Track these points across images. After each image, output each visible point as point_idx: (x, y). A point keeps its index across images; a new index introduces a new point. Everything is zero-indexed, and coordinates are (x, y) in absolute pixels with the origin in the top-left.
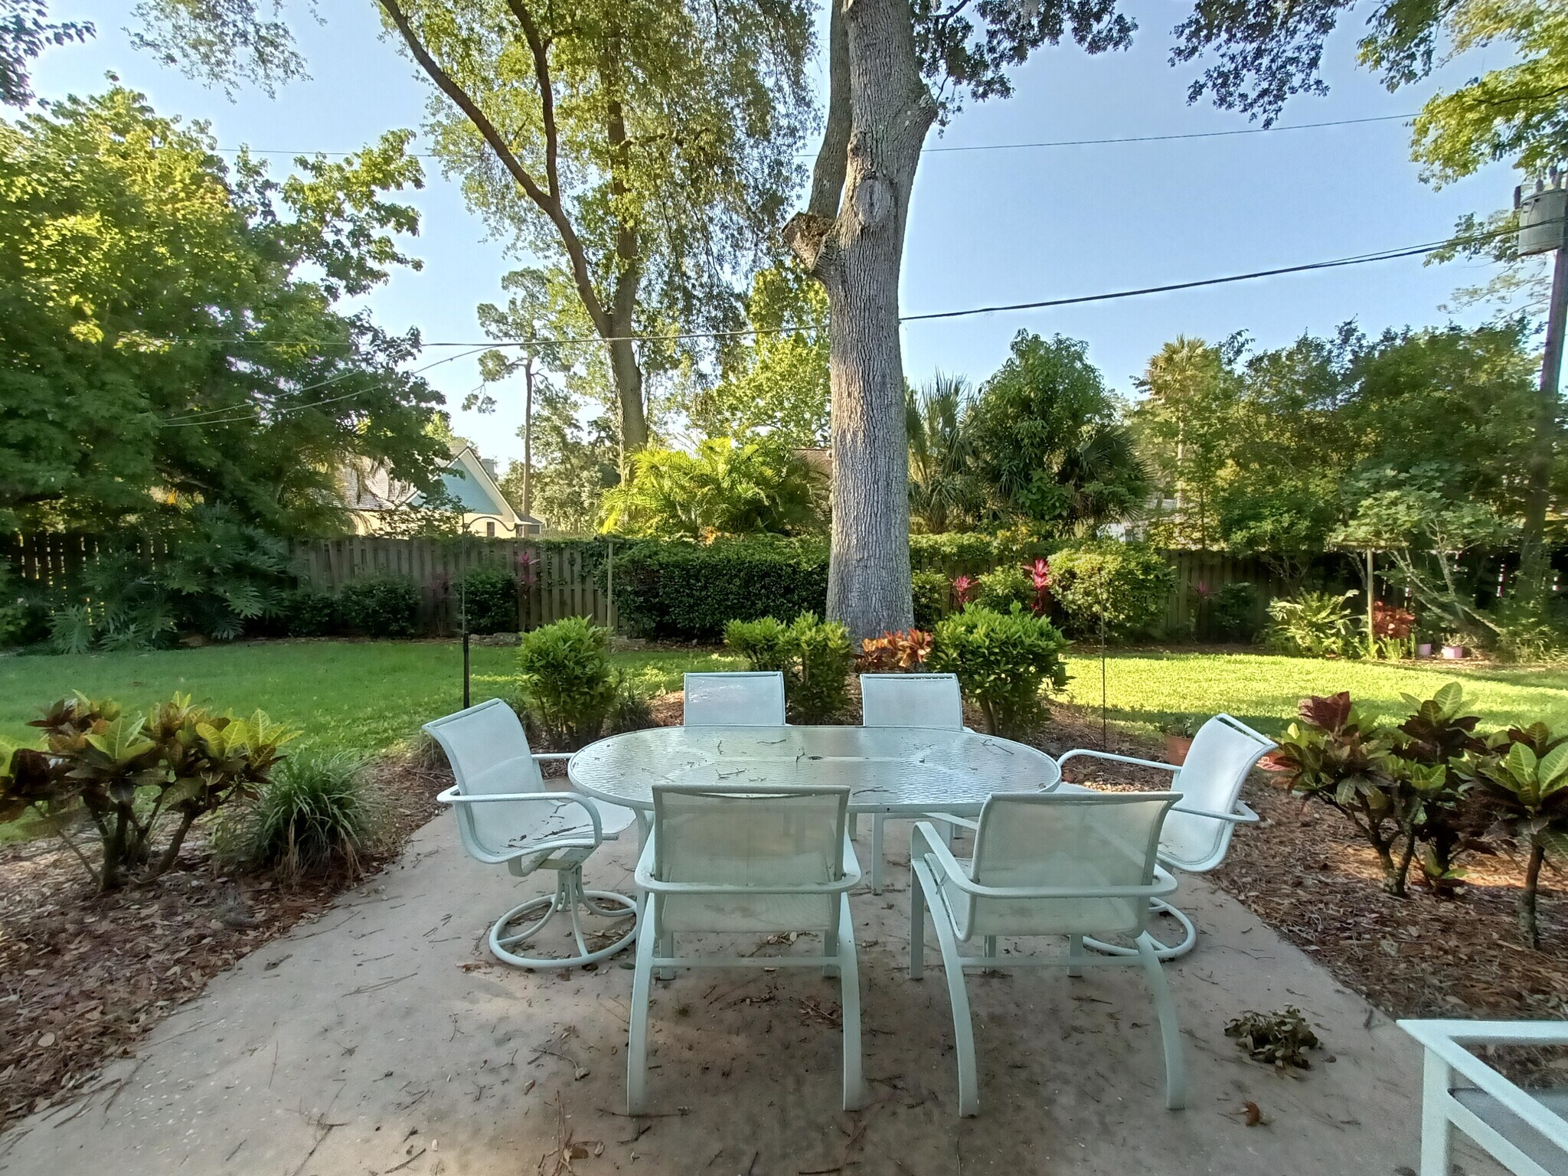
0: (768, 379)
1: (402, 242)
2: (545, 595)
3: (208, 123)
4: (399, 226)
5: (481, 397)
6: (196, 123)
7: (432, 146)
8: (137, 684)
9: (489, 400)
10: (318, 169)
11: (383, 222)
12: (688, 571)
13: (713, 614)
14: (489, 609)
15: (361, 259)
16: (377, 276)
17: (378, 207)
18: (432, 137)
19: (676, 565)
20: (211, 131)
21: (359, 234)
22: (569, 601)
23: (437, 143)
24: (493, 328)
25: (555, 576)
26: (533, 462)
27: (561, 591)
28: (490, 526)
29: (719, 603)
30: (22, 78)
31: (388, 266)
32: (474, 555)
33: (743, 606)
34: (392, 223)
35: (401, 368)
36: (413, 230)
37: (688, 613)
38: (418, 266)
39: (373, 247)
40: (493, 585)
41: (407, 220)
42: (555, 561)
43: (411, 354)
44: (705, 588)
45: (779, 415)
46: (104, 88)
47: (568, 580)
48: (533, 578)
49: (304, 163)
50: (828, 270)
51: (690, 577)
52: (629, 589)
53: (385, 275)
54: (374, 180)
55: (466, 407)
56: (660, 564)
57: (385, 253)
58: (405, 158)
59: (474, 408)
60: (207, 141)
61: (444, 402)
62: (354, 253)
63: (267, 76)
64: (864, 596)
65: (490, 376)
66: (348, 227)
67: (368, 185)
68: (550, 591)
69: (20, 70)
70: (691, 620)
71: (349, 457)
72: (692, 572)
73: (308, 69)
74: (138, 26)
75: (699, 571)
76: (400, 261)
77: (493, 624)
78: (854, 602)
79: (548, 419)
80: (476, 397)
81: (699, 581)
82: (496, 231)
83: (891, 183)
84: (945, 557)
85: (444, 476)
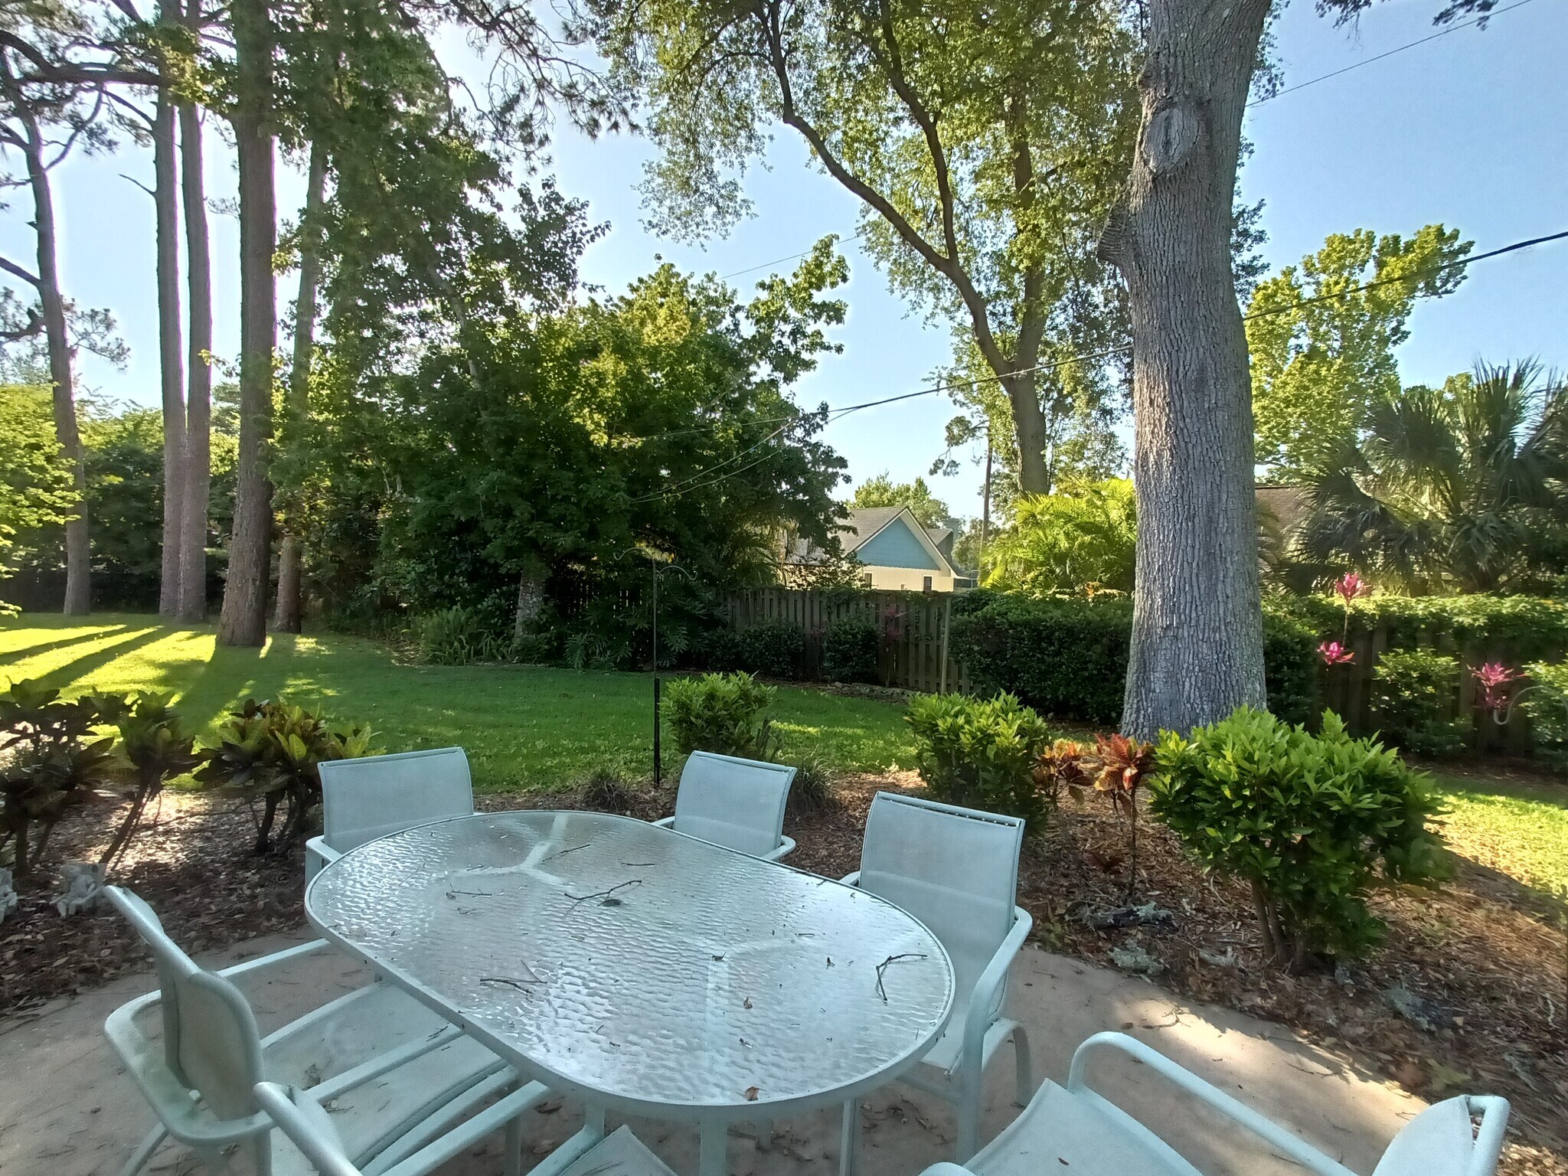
0: (1264, 408)
1: (830, 332)
2: (912, 648)
3: (715, 273)
4: (830, 318)
5: (947, 462)
6: (707, 276)
7: (864, 243)
8: (565, 695)
9: (954, 464)
10: (771, 288)
11: (817, 318)
12: (1040, 632)
13: (1068, 685)
14: (850, 659)
15: (798, 353)
16: (808, 365)
17: (814, 306)
18: (863, 237)
19: (1026, 624)
20: (717, 279)
21: (797, 333)
22: (934, 658)
23: (869, 239)
24: (960, 397)
25: (923, 631)
26: (993, 518)
27: (927, 646)
28: (928, 581)
29: (1075, 673)
30: (575, 271)
31: (818, 355)
32: (853, 606)
33: (1104, 680)
34: (824, 317)
35: (814, 439)
36: (840, 320)
37: (1040, 680)
38: (839, 349)
39: (806, 341)
40: (854, 636)
41: (835, 313)
42: (923, 615)
43: (821, 427)
44: (1058, 653)
45: (1283, 448)
46: (654, 268)
47: (934, 635)
48: (902, 632)
49: (762, 285)
50: (1118, 247)
51: (1041, 639)
52: (976, 648)
53: (814, 362)
54: (811, 285)
55: (933, 472)
56: (1010, 623)
57: (817, 343)
58: (834, 260)
59: (940, 472)
60: (713, 287)
61: (846, 466)
62: (792, 350)
63: (724, 224)
64: (1173, 679)
65: (953, 440)
66: (787, 328)
67: (806, 290)
68: (917, 645)
69: (574, 267)
70: (1042, 690)
71: (782, 521)
72: (1044, 634)
73: (754, 209)
74: (647, 215)
75: (1053, 633)
76: (828, 348)
77: (854, 674)
78: (1158, 687)
79: (1007, 476)
80: (943, 462)
81: (1052, 644)
82: (916, 305)
83: (1200, 104)
84: (1462, 632)
85: (841, 534)
